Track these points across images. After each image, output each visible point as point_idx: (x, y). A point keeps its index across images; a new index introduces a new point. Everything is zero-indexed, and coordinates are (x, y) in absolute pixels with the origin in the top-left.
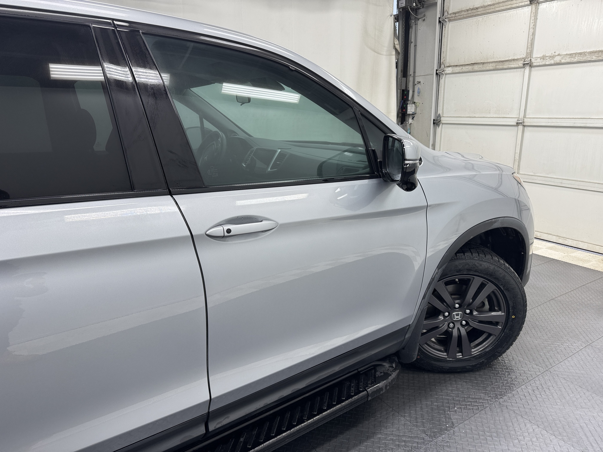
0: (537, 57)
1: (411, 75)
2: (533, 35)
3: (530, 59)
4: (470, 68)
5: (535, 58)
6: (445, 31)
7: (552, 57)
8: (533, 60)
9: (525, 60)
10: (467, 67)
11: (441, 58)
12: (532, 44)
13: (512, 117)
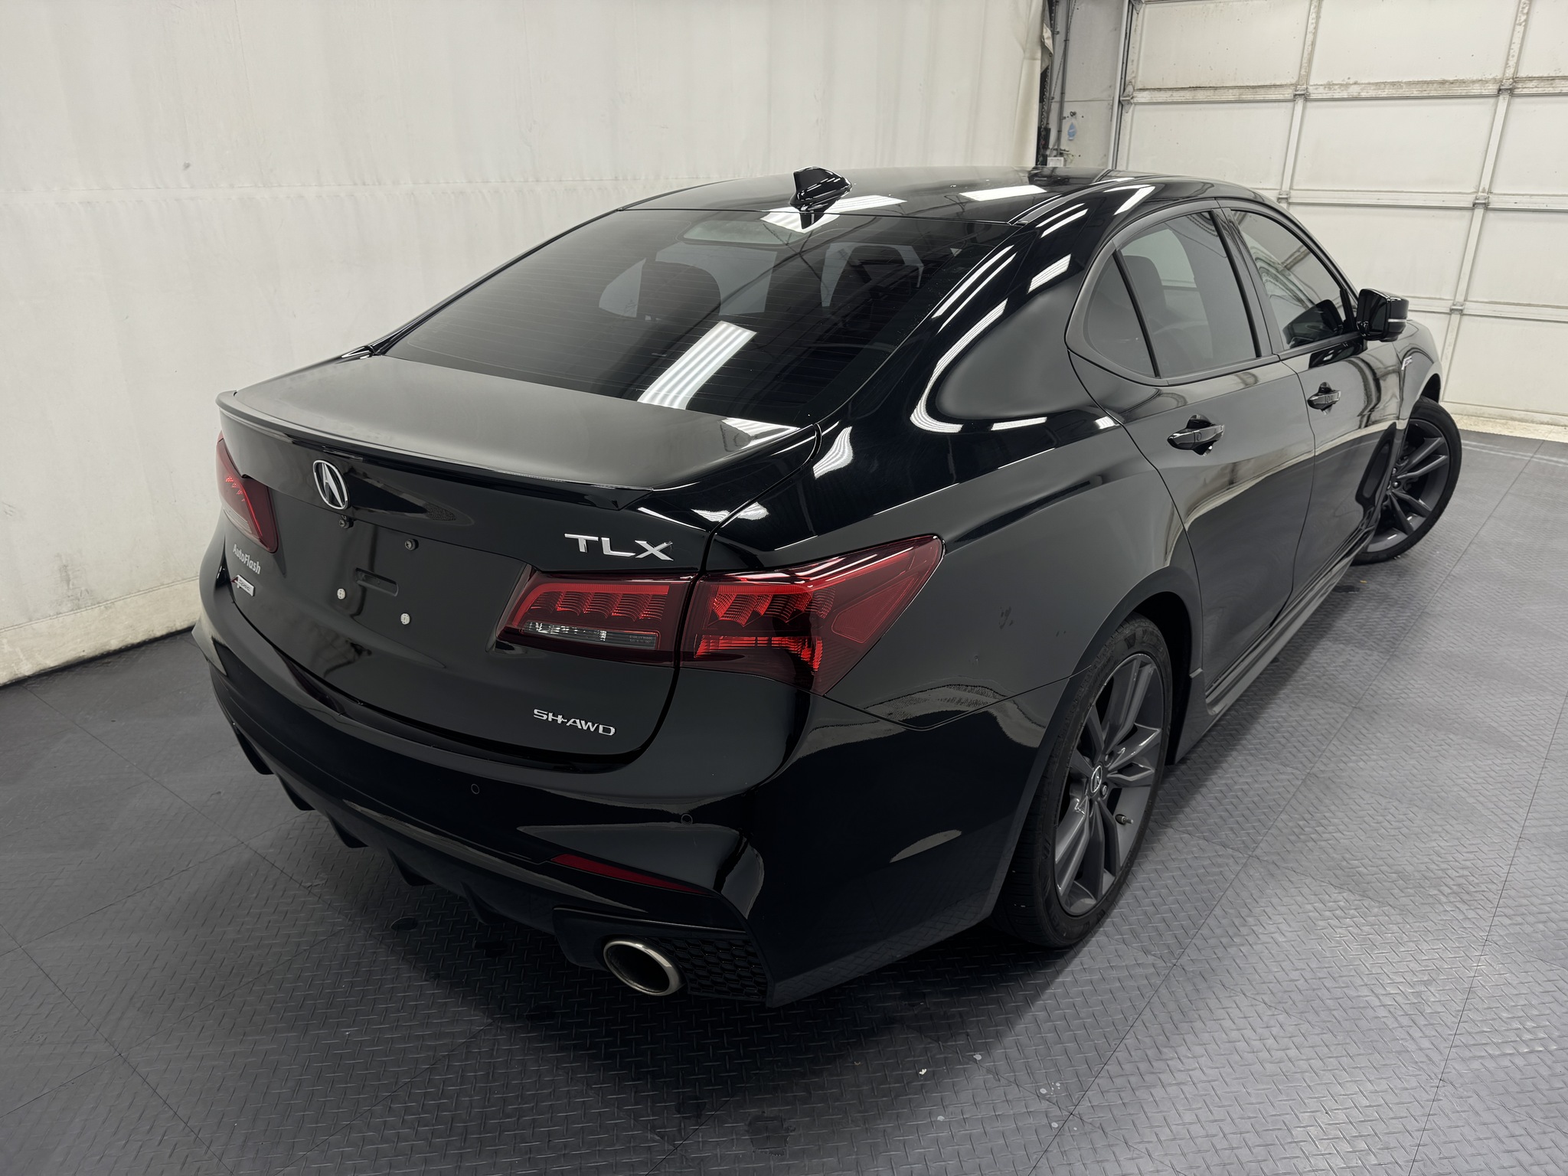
0: (1317, 85)
1: (1053, 98)
2: (1312, 45)
3: (1305, 86)
4: (1188, 95)
5: (1315, 85)
6: (1137, 20)
7: (1347, 85)
8: (1311, 89)
9: (1296, 87)
10: (1182, 93)
11: (1128, 71)
12: (1310, 61)
13: (1268, 187)
